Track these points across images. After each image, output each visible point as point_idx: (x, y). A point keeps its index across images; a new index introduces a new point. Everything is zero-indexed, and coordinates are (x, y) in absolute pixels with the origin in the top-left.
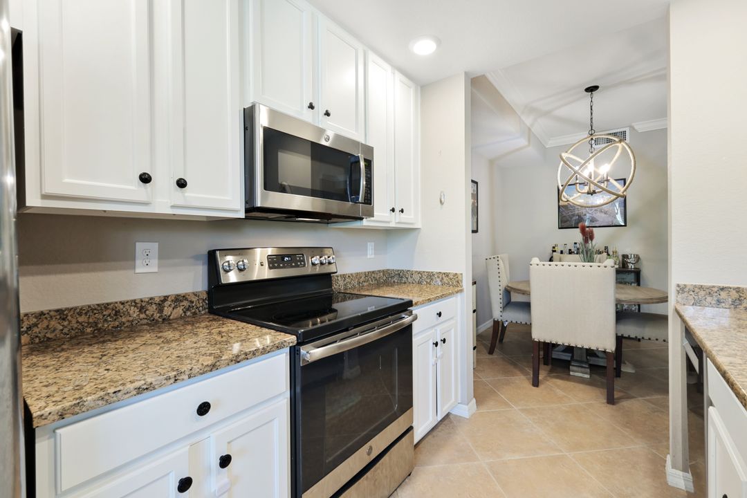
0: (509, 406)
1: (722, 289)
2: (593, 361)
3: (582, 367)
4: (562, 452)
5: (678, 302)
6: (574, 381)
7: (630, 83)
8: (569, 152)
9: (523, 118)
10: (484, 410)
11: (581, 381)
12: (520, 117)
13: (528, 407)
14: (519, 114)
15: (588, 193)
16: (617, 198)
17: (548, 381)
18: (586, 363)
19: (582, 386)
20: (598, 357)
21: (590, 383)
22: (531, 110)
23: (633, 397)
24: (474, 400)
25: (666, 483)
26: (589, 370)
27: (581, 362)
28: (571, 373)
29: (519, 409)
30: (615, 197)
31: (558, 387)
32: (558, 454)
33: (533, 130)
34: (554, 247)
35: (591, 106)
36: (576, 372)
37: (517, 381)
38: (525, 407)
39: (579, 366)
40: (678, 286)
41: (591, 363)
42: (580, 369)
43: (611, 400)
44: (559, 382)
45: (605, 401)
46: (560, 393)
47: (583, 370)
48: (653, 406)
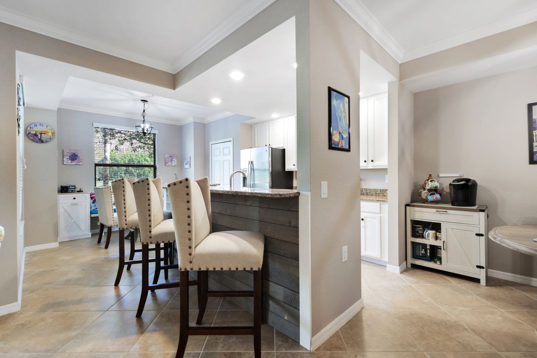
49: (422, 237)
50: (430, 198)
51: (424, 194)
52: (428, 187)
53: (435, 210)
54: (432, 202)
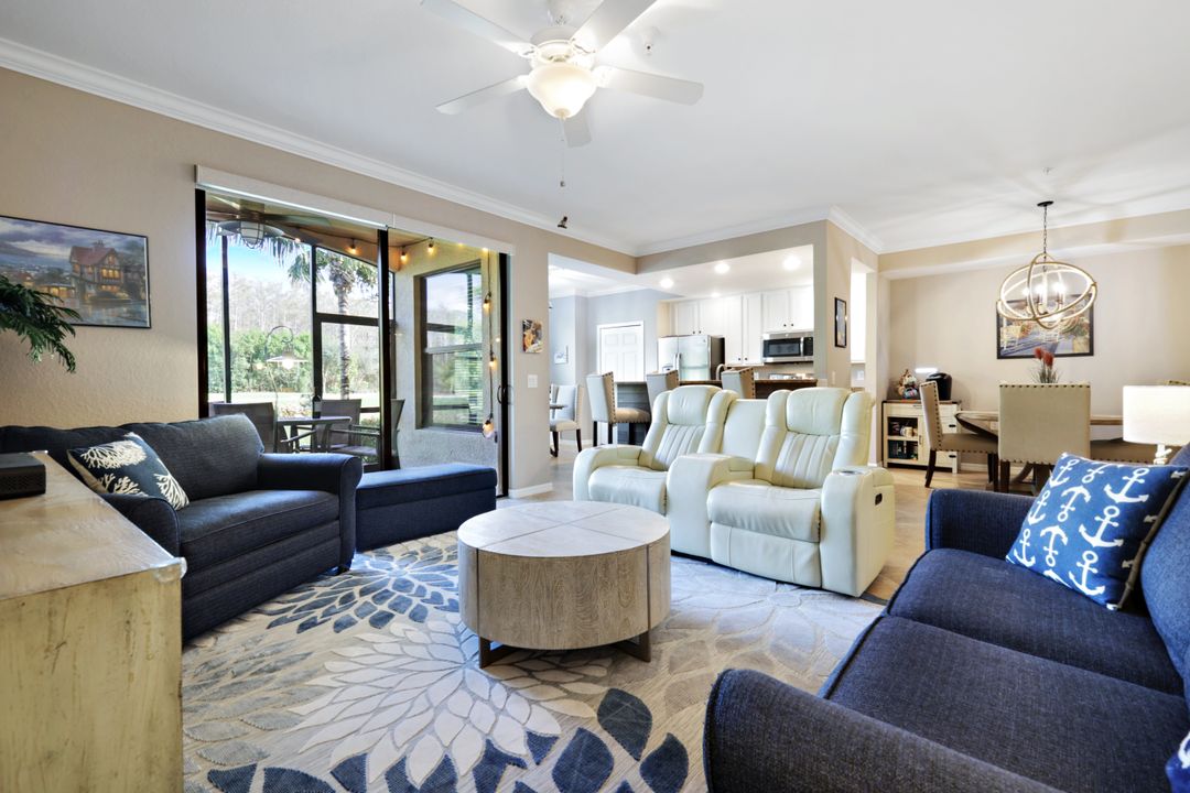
49: (899, 434)
50: (907, 394)
51: (901, 390)
52: (905, 383)
53: (911, 406)
54: (908, 398)
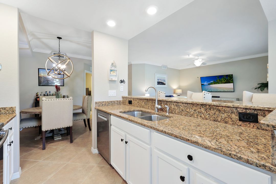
0: (37, 162)
1: (103, 102)
2: (61, 133)
3: (58, 136)
4: (66, 163)
5: (95, 106)
6: (57, 142)
7: (71, 41)
8: (51, 57)
9: (28, 36)
10: (26, 169)
11: (59, 140)
12: (27, 36)
13: (46, 158)
14: (28, 34)
15: (58, 74)
16: (68, 77)
17: (47, 146)
18: (59, 134)
19: (60, 142)
20: (61, 131)
21: (62, 140)
22: (33, 35)
23: (76, 139)
24: (20, 168)
25: (93, 154)
26: (61, 136)
27: (57, 134)
28: (55, 139)
29: (43, 160)
30: (68, 76)
31: (53, 146)
32: (65, 165)
33: (30, 42)
34: (37, 93)
35: (59, 44)
36: (56, 138)
37: (34, 152)
38: (44, 158)
39: (57, 136)
40: (96, 102)
41: (60, 133)
42: (58, 137)
43: (71, 142)
44: (52, 144)
45: (70, 143)
46: (54, 147)
47: (59, 137)
48: (81, 138)
